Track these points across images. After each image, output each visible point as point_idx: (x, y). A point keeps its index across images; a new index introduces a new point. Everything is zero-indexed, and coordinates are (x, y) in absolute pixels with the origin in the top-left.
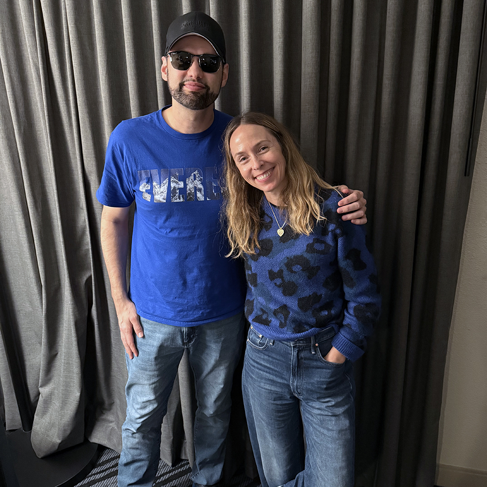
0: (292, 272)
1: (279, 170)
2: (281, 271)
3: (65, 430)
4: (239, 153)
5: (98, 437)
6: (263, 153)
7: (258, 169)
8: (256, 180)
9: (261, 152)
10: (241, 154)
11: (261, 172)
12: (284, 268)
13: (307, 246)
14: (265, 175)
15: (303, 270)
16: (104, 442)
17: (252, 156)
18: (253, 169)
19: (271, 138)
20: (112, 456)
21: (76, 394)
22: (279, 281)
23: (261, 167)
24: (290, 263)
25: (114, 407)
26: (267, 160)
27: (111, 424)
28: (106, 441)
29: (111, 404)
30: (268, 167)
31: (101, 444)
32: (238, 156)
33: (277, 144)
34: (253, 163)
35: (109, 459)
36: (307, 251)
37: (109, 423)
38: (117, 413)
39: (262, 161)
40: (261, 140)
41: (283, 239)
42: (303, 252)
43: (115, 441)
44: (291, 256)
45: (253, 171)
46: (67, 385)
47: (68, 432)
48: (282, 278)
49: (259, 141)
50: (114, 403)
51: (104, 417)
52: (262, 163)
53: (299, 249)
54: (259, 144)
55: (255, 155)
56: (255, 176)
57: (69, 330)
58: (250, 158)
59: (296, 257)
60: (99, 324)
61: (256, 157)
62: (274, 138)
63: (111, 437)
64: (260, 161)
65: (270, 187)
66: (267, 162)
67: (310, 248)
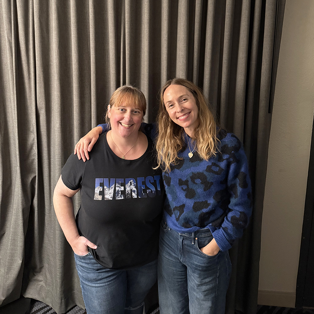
0: (194, 183)
1: (194, 114)
2: (187, 181)
3: (8, 290)
4: (169, 102)
5: (31, 294)
6: (184, 103)
7: (180, 112)
8: (178, 119)
9: (183, 102)
10: (170, 102)
11: (182, 114)
12: (190, 180)
13: (208, 167)
14: (184, 117)
15: (202, 183)
16: (35, 296)
17: (177, 104)
18: (177, 112)
19: (190, 93)
20: (41, 307)
21: (19, 261)
22: (185, 187)
23: (182, 111)
24: (194, 177)
25: (43, 270)
26: (186, 107)
27: (40, 283)
28: (37, 295)
29: (41, 268)
30: (187, 111)
31: (33, 298)
32: (168, 103)
33: (193, 97)
34: (177, 108)
35: (39, 309)
36: (206, 171)
37: (39, 282)
38: (45, 274)
39: (183, 107)
40: (183, 94)
41: (192, 160)
42: (204, 171)
43: (44, 295)
44: (195, 172)
45: (177, 114)
46: (12, 256)
47: (11, 291)
48: (188, 185)
49: (181, 95)
50: (43, 266)
51: (36, 278)
52: (183, 108)
53: (201, 168)
54: (181, 97)
55: (179, 103)
56: (177, 117)
57: (17, 215)
58: (175, 105)
59: (199, 173)
60: (38, 210)
61: (179, 105)
62: (192, 94)
63: (41, 292)
64: (182, 107)
65: (186, 124)
66: (186, 108)
67: (209, 169)
